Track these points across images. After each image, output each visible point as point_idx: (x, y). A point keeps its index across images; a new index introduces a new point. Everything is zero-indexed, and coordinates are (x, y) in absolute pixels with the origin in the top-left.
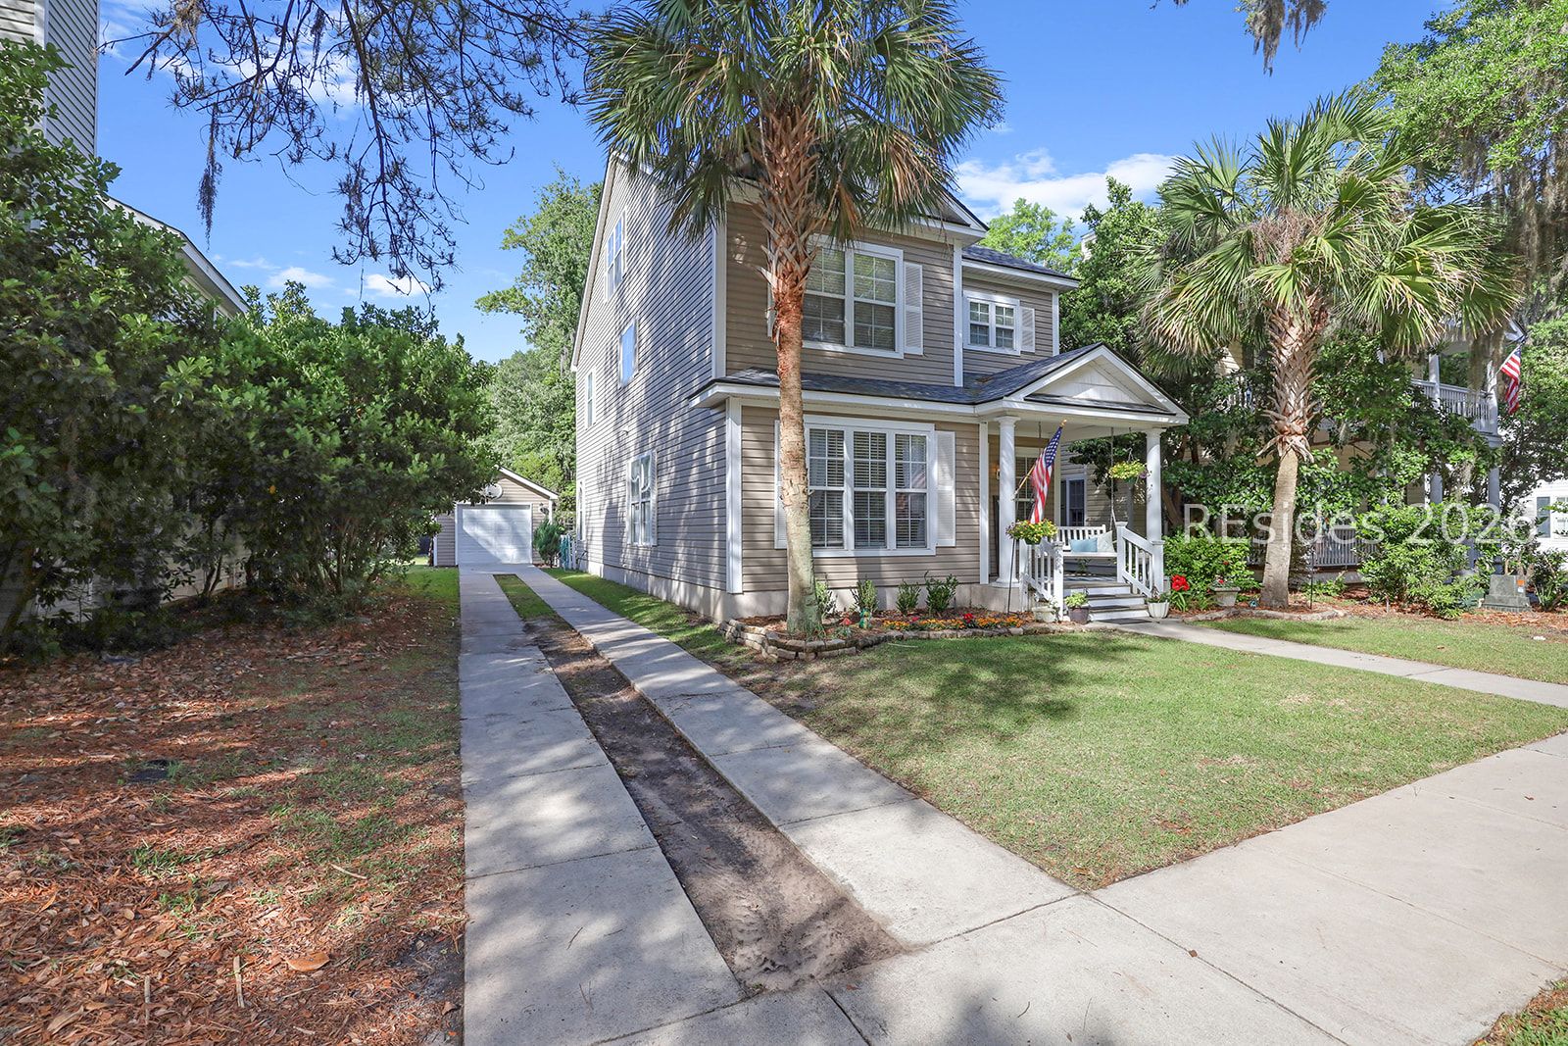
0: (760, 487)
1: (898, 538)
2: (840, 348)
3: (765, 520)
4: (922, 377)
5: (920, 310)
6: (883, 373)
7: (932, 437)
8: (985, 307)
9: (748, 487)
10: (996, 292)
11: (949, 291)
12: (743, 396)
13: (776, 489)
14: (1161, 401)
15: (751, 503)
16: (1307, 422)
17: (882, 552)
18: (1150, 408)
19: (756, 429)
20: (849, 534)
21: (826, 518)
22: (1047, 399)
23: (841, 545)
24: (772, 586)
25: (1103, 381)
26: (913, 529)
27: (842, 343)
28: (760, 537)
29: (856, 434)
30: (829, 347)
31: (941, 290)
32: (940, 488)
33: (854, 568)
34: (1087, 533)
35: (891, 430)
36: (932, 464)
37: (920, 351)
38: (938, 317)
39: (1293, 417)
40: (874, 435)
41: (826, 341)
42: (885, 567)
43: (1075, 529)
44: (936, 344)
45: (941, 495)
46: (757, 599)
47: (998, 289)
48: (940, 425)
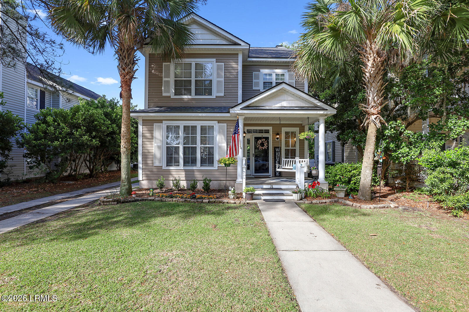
0: (149, 146)
1: (201, 163)
2: (190, 97)
3: (151, 156)
4: (224, 104)
5: (223, 79)
6: (203, 104)
7: (216, 126)
8: (270, 75)
9: (144, 146)
10: (276, 68)
11: (236, 71)
12: (143, 117)
13: (154, 146)
14: (319, 104)
15: (146, 151)
16: (380, 108)
17: (194, 168)
18: (316, 108)
19: (148, 127)
20: (181, 161)
21: (173, 156)
22: (258, 108)
23: (179, 165)
24: (152, 178)
25: (290, 98)
26: (208, 159)
27: (191, 95)
28: (149, 162)
29: (185, 127)
30: (185, 97)
31: (233, 71)
32: (220, 145)
33: (184, 173)
34: (301, 162)
35: (199, 124)
36: (217, 135)
37: (222, 94)
38: (232, 81)
39: (371, 106)
40: (192, 127)
41: (185, 95)
42: (196, 173)
43: (292, 160)
44: (231, 91)
45: (220, 147)
46: (148, 182)
47: (277, 67)
48: (219, 121)
